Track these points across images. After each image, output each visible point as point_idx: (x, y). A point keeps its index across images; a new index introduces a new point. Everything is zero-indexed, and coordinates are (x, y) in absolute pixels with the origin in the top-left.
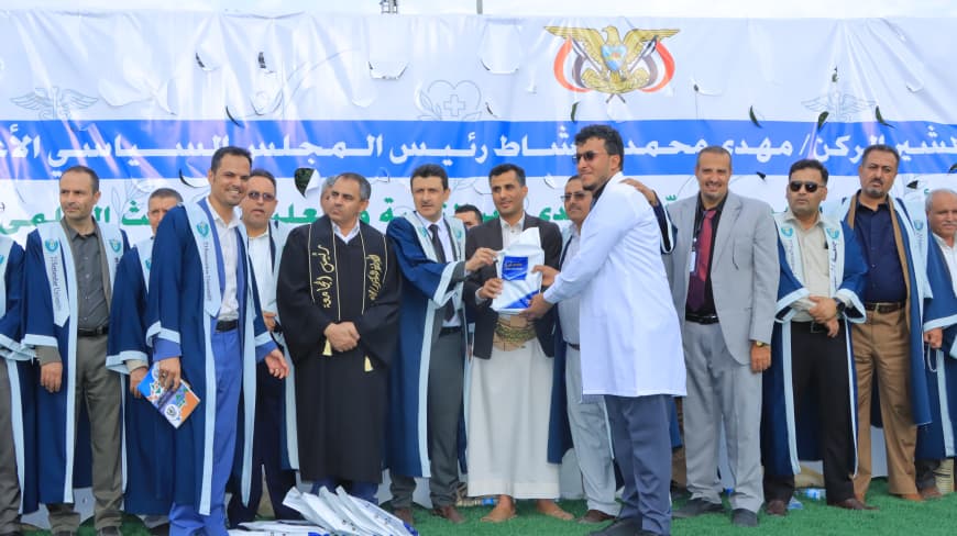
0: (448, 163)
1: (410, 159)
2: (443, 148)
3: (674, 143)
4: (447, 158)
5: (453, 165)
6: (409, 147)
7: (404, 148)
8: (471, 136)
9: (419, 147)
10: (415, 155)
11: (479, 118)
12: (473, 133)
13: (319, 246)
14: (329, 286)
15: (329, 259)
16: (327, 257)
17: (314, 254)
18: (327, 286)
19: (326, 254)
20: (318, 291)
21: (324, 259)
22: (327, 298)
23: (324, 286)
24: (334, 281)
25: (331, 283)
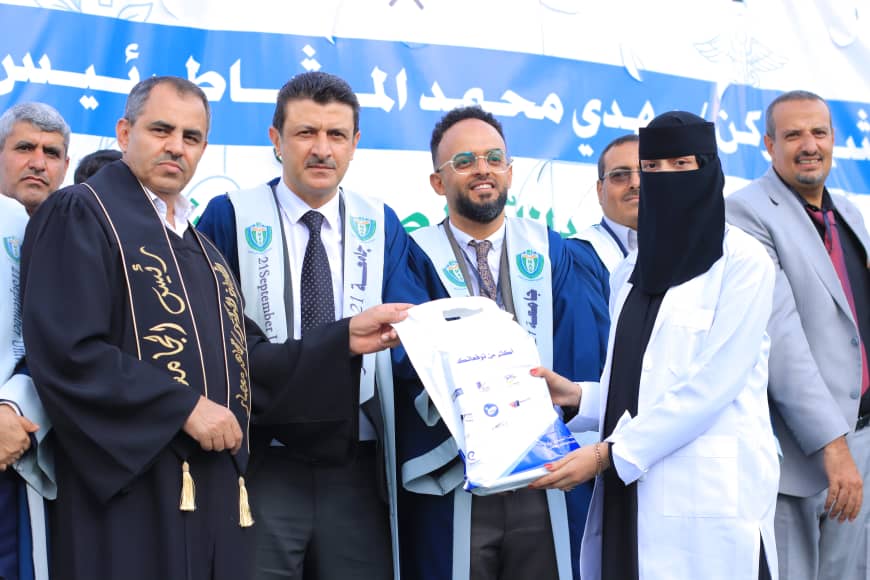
0: (90, 103)
1: (20, 87)
2: (82, 70)
3: (509, 95)
4: (88, 92)
5: (98, 109)
6: (19, 63)
7: (8, 63)
8: (131, 52)
9: (37, 65)
10: (29, 81)
11: (147, 17)
12: (134, 46)
13: (142, 250)
14: (181, 348)
15: (170, 281)
16: (164, 276)
17: (136, 267)
18: (176, 347)
19: (161, 268)
20: (156, 357)
21: (161, 281)
22: (180, 375)
23: (171, 346)
24: (190, 337)
25: (184, 340)
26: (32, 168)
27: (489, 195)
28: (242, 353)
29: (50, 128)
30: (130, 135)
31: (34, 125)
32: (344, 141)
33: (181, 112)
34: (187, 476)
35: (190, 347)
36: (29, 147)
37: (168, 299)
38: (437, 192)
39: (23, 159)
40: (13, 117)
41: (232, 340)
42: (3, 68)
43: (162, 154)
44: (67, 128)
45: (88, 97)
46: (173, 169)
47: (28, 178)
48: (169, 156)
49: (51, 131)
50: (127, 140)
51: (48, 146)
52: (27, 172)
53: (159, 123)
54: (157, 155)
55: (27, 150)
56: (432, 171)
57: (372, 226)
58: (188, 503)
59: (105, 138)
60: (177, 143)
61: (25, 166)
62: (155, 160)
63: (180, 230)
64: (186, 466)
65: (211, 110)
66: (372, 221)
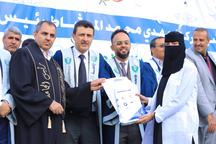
0: (26, 27)
1: (9, 22)
2: (24, 19)
3: (127, 27)
5: (28, 28)
6: (9, 17)
7: (6, 16)
8: (37, 14)
9: (13, 17)
10: (11, 21)
11: (41, 6)
12: (38, 13)
13: (40, 64)
14: (49, 88)
15: (46, 72)
16: (45, 70)
17: (38, 68)
18: (48, 88)
19: (44, 68)
20: (43, 90)
21: (44, 71)
22: (48, 95)
23: (46, 87)
24: (51, 85)
25: (50, 86)
26: (12, 43)
27: (125, 52)
28: (64, 90)
29: (17, 33)
30: (37, 35)
31: (13, 32)
32: (91, 37)
33: (50, 29)
34: (49, 120)
35: (51, 88)
36: (12, 38)
37: (46, 76)
38: (112, 50)
39: (10, 41)
40: (8, 30)
41: (61, 86)
42: (5, 18)
43: (45, 40)
44: (21, 33)
45: (26, 25)
46: (48, 44)
47: (11, 46)
48: (47, 40)
49: (18, 34)
50: (36, 37)
51: (16, 38)
52: (11, 44)
53: (44, 32)
54: (44, 40)
55: (11, 39)
56: (111, 45)
57: (96, 58)
58: (50, 127)
59: (30, 36)
60: (48, 37)
61: (10, 43)
62: (43, 41)
63: (49, 59)
64: (49, 117)
65: (57, 29)
66: (96, 57)
